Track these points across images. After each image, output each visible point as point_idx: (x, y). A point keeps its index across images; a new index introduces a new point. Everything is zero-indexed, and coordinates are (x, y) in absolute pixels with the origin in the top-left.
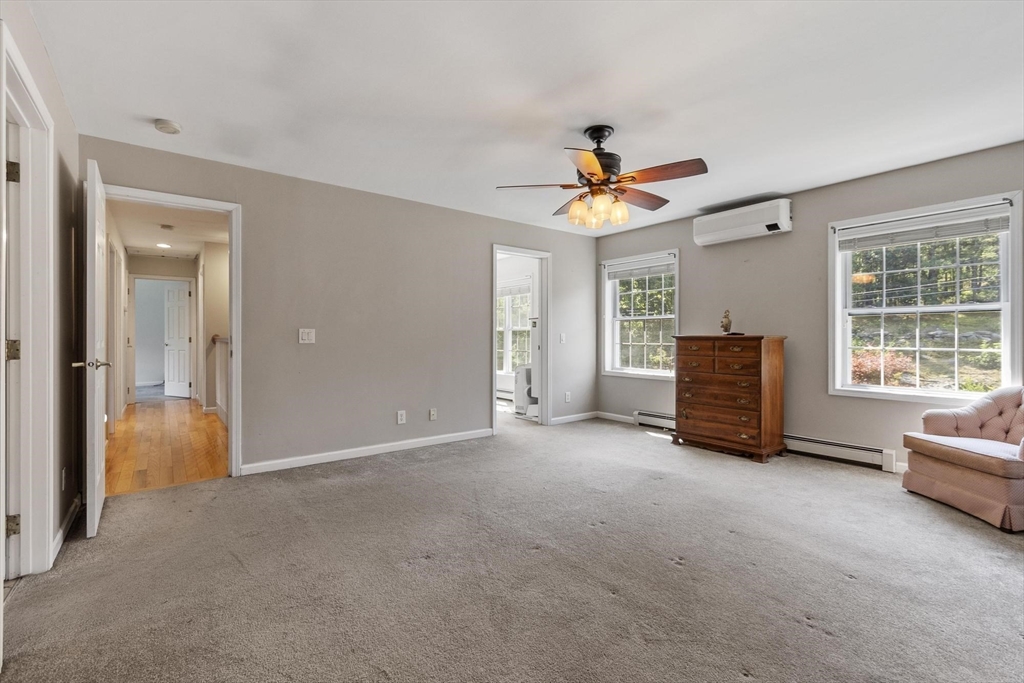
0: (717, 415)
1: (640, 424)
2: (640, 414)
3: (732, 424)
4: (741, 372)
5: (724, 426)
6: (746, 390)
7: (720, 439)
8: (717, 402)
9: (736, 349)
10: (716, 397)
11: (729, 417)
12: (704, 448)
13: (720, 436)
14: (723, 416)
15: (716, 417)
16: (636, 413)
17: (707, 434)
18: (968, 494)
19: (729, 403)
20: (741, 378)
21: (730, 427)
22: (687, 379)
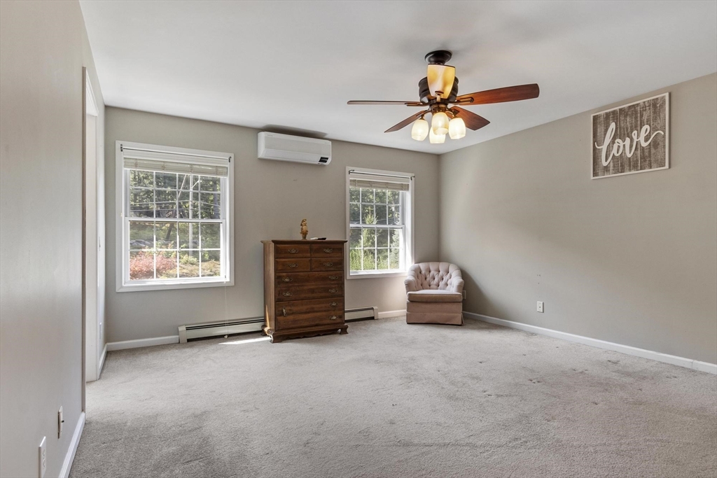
0: (314, 306)
1: (189, 340)
2: (188, 329)
3: (325, 311)
4: (332, 269)
5: (319, 314)
6: (336, 282)
7: (317, 325)
8: (314, 295)
9: (327, 251)
10: (312, 291)
11: (323, 305)
12: (304, 337)
13: (317, 322)
14: (318, 306)
15: (313, 308)
16: (182, 329)
17: (306, 324)
18: (445, 314)
19: (323, 294)
20: (331, 273)
21: (324, 313)
22: (287, 280)
